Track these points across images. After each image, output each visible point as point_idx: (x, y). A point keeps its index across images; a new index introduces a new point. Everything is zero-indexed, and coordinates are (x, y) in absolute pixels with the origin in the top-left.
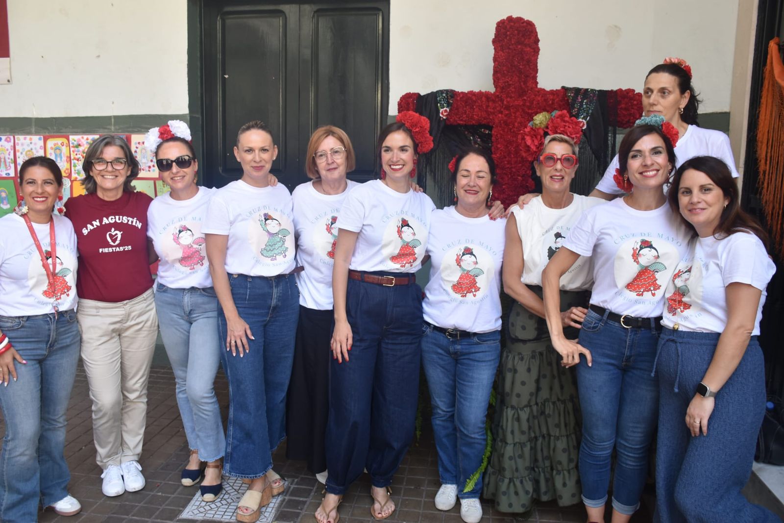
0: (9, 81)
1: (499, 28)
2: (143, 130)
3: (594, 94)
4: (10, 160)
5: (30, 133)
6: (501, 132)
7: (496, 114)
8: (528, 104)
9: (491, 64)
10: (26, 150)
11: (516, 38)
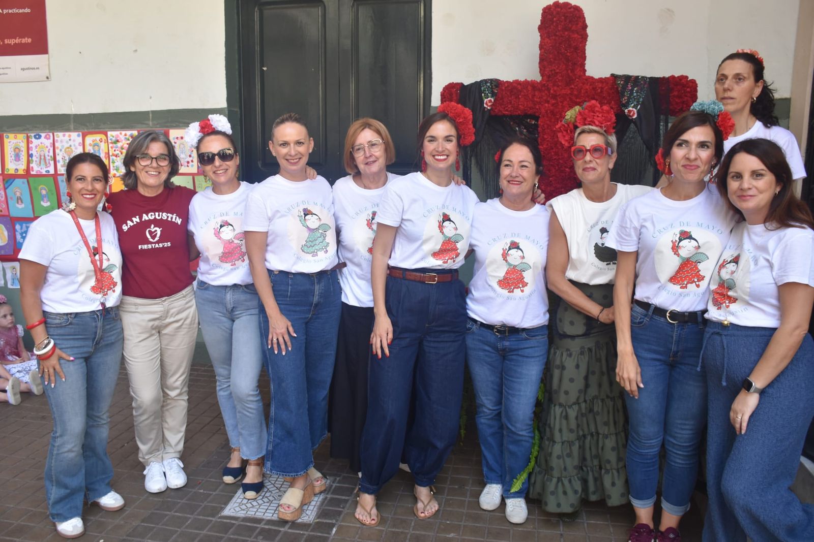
0: (47, 78)
1: (545, 14)
2: (181, 125)
3: (645, 82)
4: (50, 158)
5: (68, 130)
6: (548, 122)
7: (542, 103)
8: (575, 93)
9: (538, 52)
10: (65, 147)
11: (563, 24)
